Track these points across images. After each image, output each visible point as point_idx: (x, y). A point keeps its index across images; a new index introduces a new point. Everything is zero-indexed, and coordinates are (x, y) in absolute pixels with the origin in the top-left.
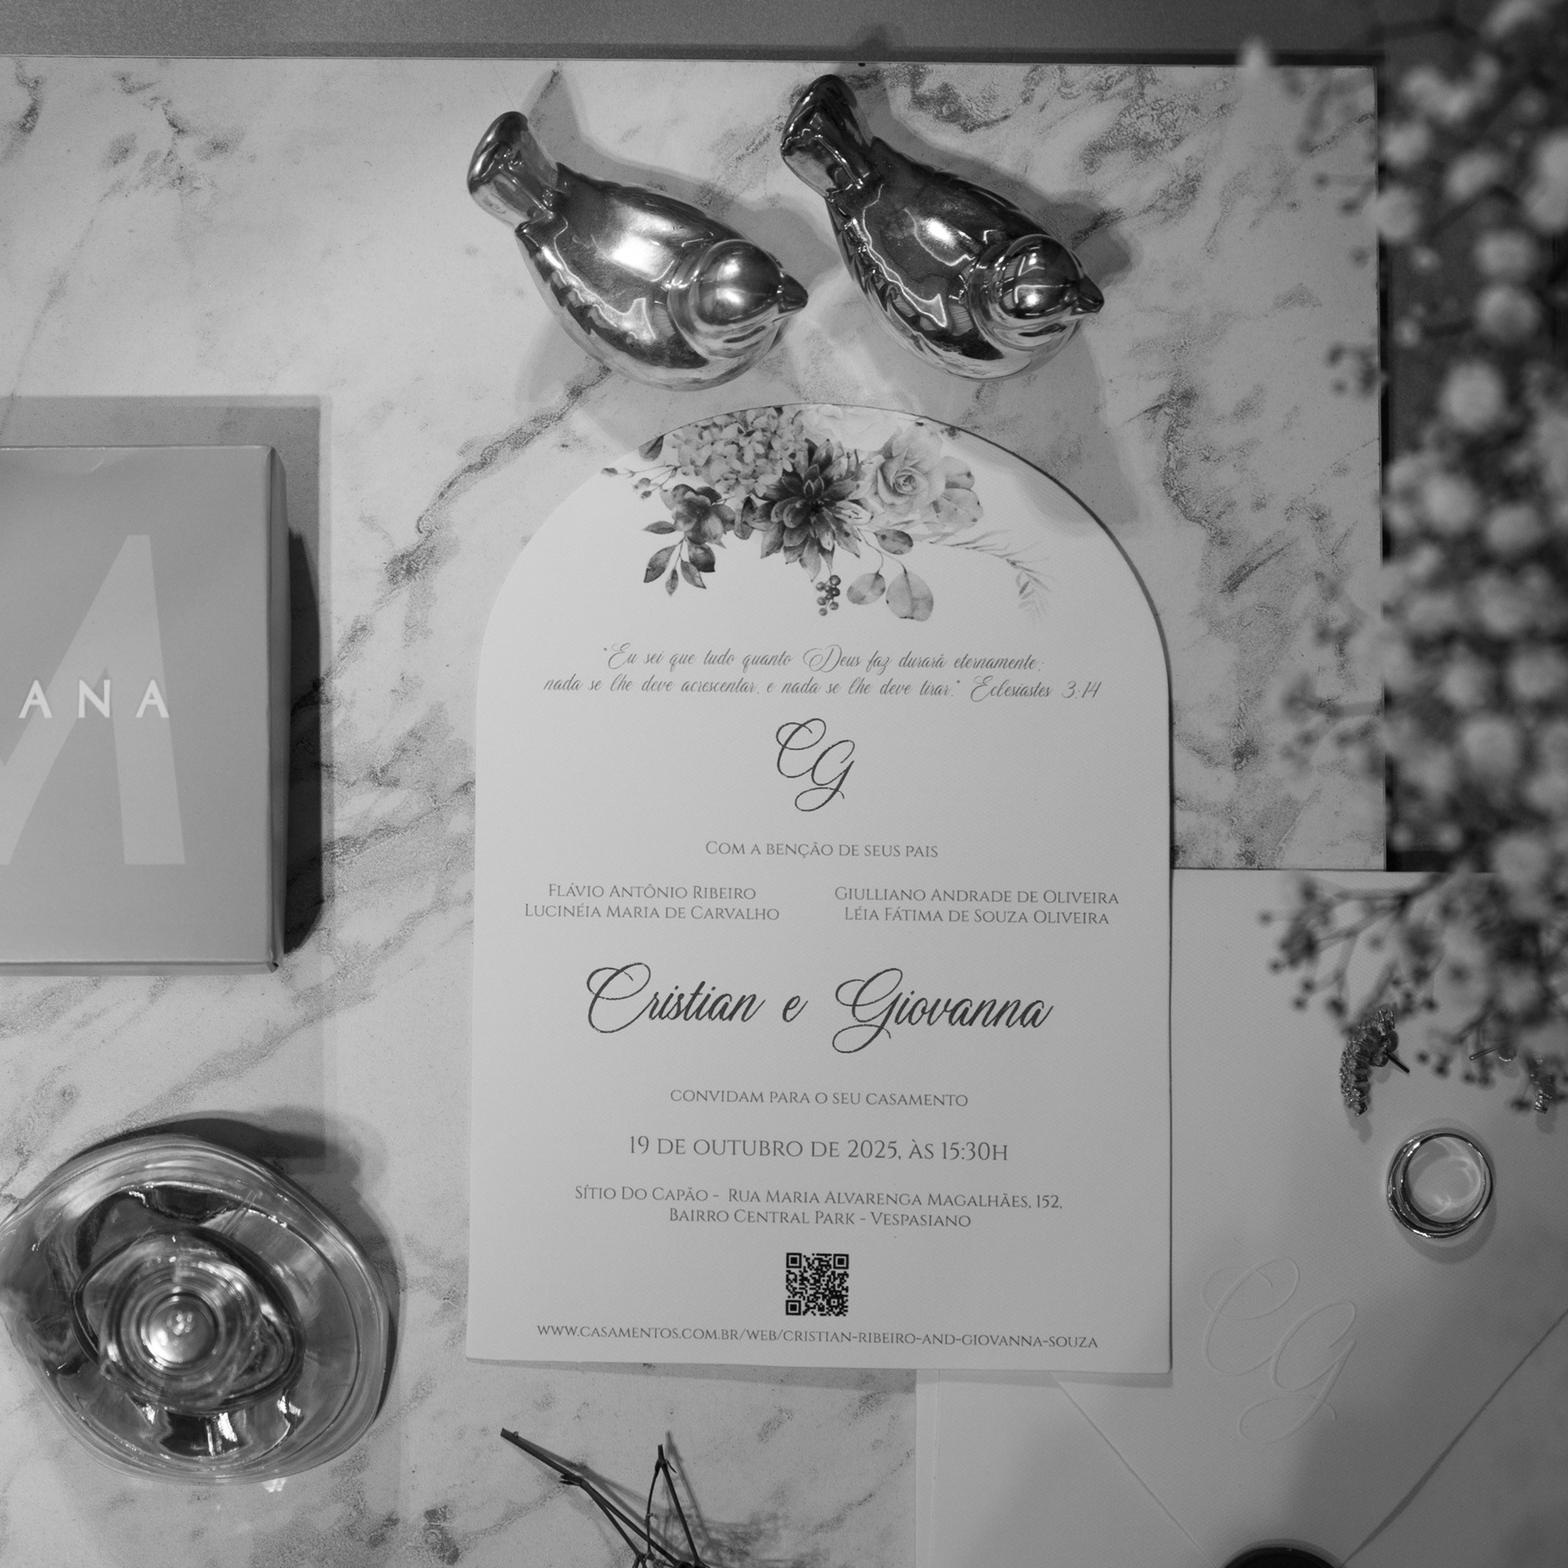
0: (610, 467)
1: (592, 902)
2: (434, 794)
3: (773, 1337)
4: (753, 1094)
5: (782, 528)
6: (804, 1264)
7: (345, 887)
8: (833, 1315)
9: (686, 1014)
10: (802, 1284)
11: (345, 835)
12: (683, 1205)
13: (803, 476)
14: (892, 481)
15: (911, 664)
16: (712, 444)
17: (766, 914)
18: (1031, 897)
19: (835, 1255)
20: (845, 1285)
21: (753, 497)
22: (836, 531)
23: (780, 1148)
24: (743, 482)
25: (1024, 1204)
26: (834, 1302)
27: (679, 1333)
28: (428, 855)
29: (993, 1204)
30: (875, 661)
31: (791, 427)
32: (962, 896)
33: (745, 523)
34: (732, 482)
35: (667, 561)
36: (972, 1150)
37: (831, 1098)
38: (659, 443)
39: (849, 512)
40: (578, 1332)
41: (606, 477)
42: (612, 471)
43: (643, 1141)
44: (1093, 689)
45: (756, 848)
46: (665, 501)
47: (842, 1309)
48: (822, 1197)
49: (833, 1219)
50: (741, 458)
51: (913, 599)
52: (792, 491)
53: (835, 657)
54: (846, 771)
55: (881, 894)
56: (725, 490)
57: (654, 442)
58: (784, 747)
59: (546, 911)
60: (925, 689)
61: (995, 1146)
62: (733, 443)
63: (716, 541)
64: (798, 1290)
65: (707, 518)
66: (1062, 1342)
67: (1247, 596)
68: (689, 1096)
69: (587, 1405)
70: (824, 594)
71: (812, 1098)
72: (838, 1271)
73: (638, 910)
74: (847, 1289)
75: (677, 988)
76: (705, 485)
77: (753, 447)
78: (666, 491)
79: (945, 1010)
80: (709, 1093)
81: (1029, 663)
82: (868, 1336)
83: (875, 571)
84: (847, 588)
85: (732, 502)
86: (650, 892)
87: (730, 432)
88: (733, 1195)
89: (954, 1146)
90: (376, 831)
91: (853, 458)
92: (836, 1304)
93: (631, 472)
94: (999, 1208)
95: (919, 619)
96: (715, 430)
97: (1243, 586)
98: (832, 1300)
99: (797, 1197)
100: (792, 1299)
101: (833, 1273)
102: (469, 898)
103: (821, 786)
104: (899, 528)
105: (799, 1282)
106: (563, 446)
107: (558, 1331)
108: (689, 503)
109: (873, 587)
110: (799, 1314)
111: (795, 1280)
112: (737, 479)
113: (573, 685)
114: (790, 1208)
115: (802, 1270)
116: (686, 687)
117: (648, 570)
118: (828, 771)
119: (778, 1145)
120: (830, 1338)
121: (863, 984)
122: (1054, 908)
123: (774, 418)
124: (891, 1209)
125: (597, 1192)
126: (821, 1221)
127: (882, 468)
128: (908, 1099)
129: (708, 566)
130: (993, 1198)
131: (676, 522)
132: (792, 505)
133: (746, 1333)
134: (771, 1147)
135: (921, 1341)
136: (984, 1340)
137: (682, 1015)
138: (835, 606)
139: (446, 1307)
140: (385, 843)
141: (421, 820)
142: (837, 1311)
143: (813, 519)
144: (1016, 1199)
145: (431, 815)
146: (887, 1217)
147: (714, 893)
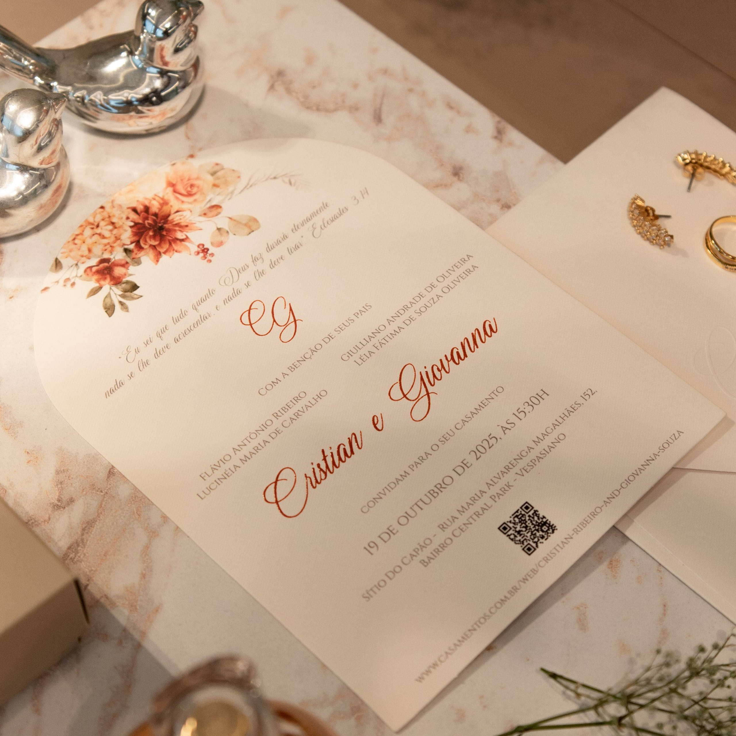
0: (43, 288)
1: (229, 465)
2: (97, 489)
3: (535, 572)
4: (401, 475)
5: (154, 247)
6: (511, 525)
7: (93, 569)
8: (552, 535)
9: (329, 470)
10: (521, 535)
11: (68, 545)
12: (424, 555)
13: (141, 221)
14: (184, 192)
15: (273, 248)
16: (84, 242)
17: (320, 396)
18: (432, 286)
19: (521, 508)
20: (541, 516)
21: (126, 247)
22: (180, 229)
23: (441, 487)
24: (115, 245)
25: (579, 405)
26: (545, 528)
27: (488, 614)
28: (122, 517)
29: (565, 418)
30: (255, 260)
31: (115, 209)
32: (402, 312)
33: (133, 258)
34: (110, 249)
35: (112, 300)
36: (529, 405)
37: (439, 444)
38: (58, 261)
39: (178, 218)
40: (439, 663)
41: (45, 293)
42: (46, 289)
43: (372, 545)
44: (365, 192)
45: (284, 375)
46: (85, 280)
47: (552, 528)
48: (485, 488)
49: (501, 493)
50: (104, 237)
51: (246, 225)
52: (142, 231)
53: (235, 274)
54: (291, 309)
55: (364, 342)
56: (110, 254)
57: (54, 263)
58: (251, 325)
59: (210, 489)
60: (290, 251)
61: (537, 394)
62: (93, 235)
63: (127, 275)
64: (522, 540)
65: (113, 271)
66: (666, 445)
67: (389, 120)
68: (371, 504)
69: (482, 697)
70: (202, 255)
71: (431, 452)
72: (531, 513)
73: (256, 448)
74: (544, 517)
75: (312, 464)
76: (98, 260)
77: (105, 229)
78: (81, 276)
79: (448, 361)
80: (379, 494)
81: (325, 206)
82: (578, 528)
83: (215, 229)
84: (210, 244)
85: (119, 255)
86: (253, 436)
87: (88, 232)
88: (443, 527)
89: (519, 411)
90: (84, 530)
91: (157, 198)
92: (547, 528)
93: (56, 282)
94: (570, 417)
95: (256, 229)
96: (80, 237)
97: (384, 117)
98: (543, 528)
99: (474, 500)
100: (523, 546)
101: (529, 516)
102: (165, 518)
103: (286, 325)
104: (209, 205)
105: (518, 536)
106: (11, 298)
107: (428, 672)
108: (98, 272)
109: (221, 235)
110: (535, 549)
111: (515, 536)
112: (111, 246)
113: (119, 384)
114: (477, 507)
115: (513, 529)
116: (176, 340)
117: (106, 312)
118: (282, 315)
119: (439, 486)
120: (562, 546)
121: (398, 384)
122: (448, 282)
123: (103, 212)
124: (522, 463)
125: (375, 589)
126: (497, 499)
127: (175, 191)
128: (475, 411)
129: (135, 287)
130: (563, 416)
131: (100, 284)
132: (148, 236)
133: (520, 583)
134: (436, 490)
135: (605, 506)
136: (631, 478)
137: (328, 473)
138: (212, 255)
139: (358, 719)
140: (94, 530)
141: (103, 506)
142: (551, 531)
143: (164, 233)
144: (573, 407)
145: (105, 499)
146: (525, 468)
147: (285, 409)
